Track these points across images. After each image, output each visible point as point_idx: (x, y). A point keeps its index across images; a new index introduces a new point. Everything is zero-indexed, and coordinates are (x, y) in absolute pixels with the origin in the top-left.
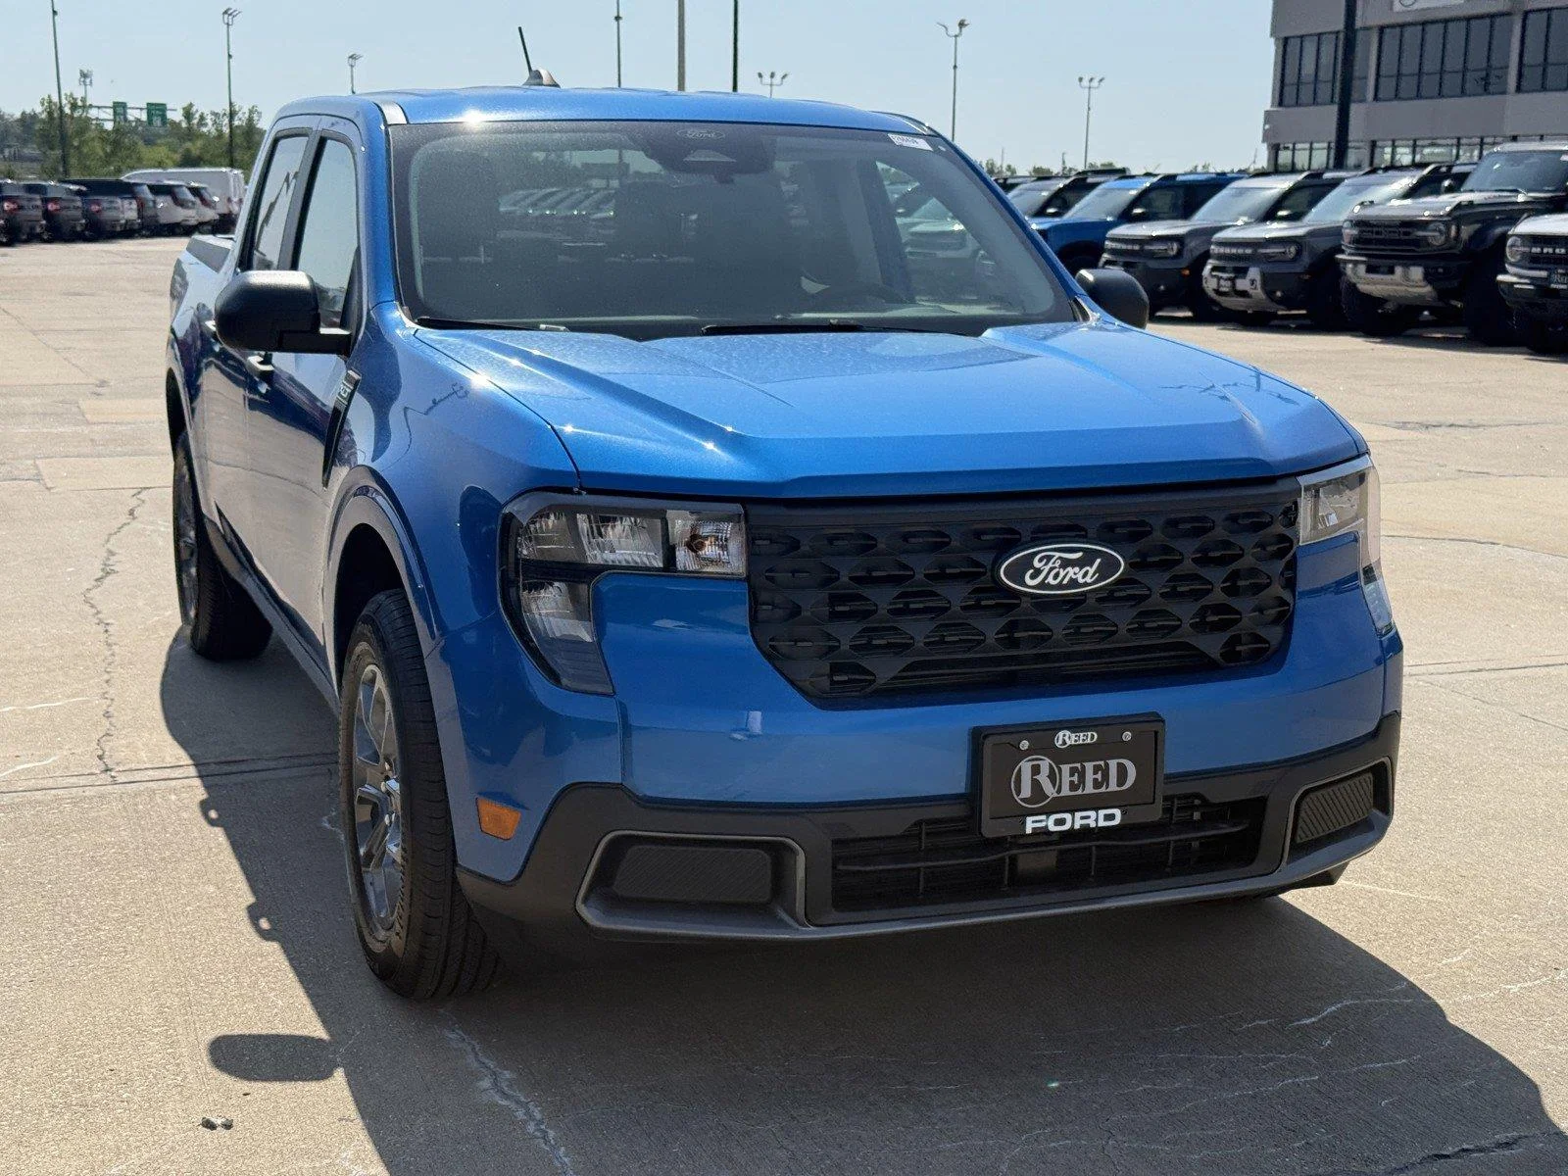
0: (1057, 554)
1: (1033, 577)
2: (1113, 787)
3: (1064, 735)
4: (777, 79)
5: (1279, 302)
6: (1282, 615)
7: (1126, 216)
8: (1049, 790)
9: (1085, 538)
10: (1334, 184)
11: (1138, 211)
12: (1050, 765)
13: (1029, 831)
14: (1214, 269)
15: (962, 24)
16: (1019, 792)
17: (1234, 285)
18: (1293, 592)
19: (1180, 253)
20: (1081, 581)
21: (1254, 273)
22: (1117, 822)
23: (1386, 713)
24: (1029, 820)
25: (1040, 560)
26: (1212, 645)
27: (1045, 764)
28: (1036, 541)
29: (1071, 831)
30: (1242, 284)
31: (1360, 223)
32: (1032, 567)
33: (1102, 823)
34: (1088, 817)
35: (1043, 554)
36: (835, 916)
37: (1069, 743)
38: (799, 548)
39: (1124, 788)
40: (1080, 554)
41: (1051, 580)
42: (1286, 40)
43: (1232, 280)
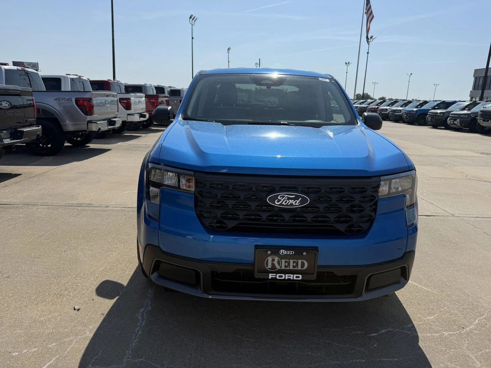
0: (286, 196)
1: (278, 202)
2: (299, 268)
3: (283, 251)
4: (376, 83)
5: (463, 126)
6: (370, 219)
7: (434, 108)
8: (278, 267)
9: (297, 192)
10: (479, 104)
11: (436, 107)
12: (278, 259)
13: (270, 278)
14: (450, 119)
15: (411, 74)
16: (267, 266)
17: (454, 122)
18: (376, 213)
19: (443, 116)
20: (294, 204)
21: (458, 120)
22: (300, 278)
23: (407, 251)
24: (270, 275)
25: (280, 197)
26: (342, 227)
27: (276, 259)
28: (280, 191)
29: (284, 279)
30: (455, 122)
31: (482, 111)
32: (278, 199)
33: (295, 278)
34: (291, 276)
35: (281, 195)
36: (213, 292)
37: (284, 253)
38: (206, 186)
39: (304, 268)
40: (294, 196)
41: (284, 203)
42: (476, 77)
43: (453, 121)
